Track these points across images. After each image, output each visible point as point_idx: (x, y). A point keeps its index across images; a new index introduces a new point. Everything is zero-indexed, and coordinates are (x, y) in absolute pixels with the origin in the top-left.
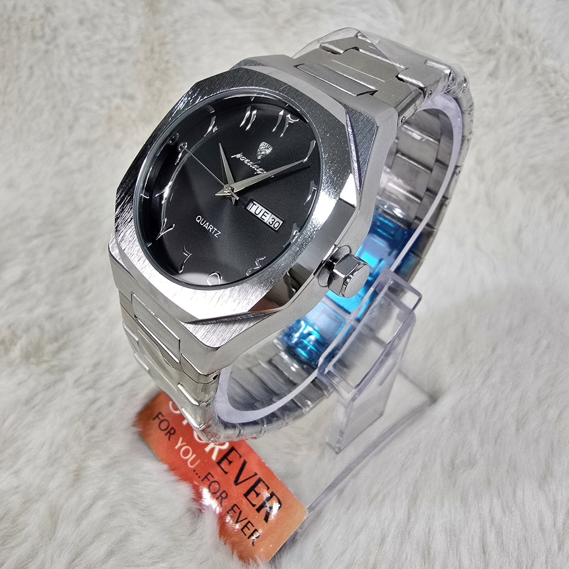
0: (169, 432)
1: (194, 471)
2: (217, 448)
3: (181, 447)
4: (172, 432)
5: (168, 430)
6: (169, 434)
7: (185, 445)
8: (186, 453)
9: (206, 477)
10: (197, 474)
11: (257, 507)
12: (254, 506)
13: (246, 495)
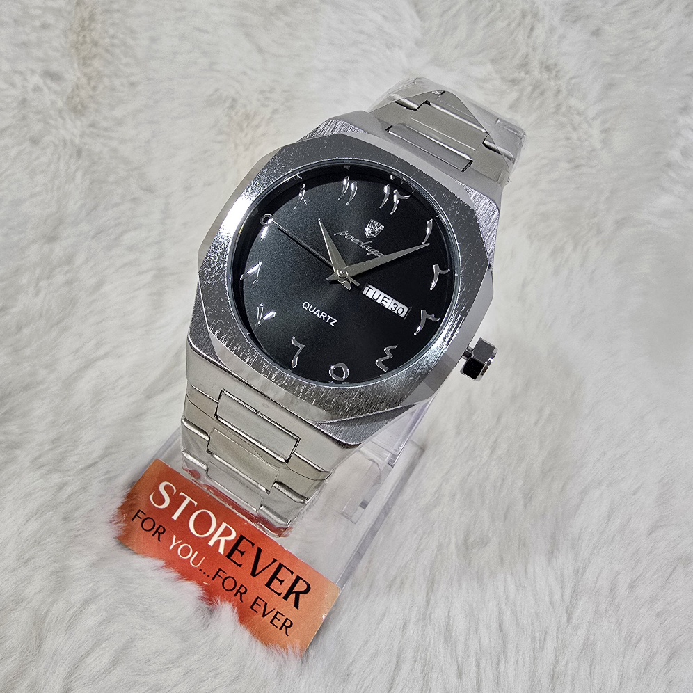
0: (157, 531)
1: (201, 570)
2: (223, 540)
3: (177, 547)
4: (161, 530)
5: (155, 530)
6: (157, 534)
7: (181, 544)
8: (185, 551)
9: (217, 574)
10: (204, 573)
11: (283, 595)
12: (279, 594)
13: (268, 585)
